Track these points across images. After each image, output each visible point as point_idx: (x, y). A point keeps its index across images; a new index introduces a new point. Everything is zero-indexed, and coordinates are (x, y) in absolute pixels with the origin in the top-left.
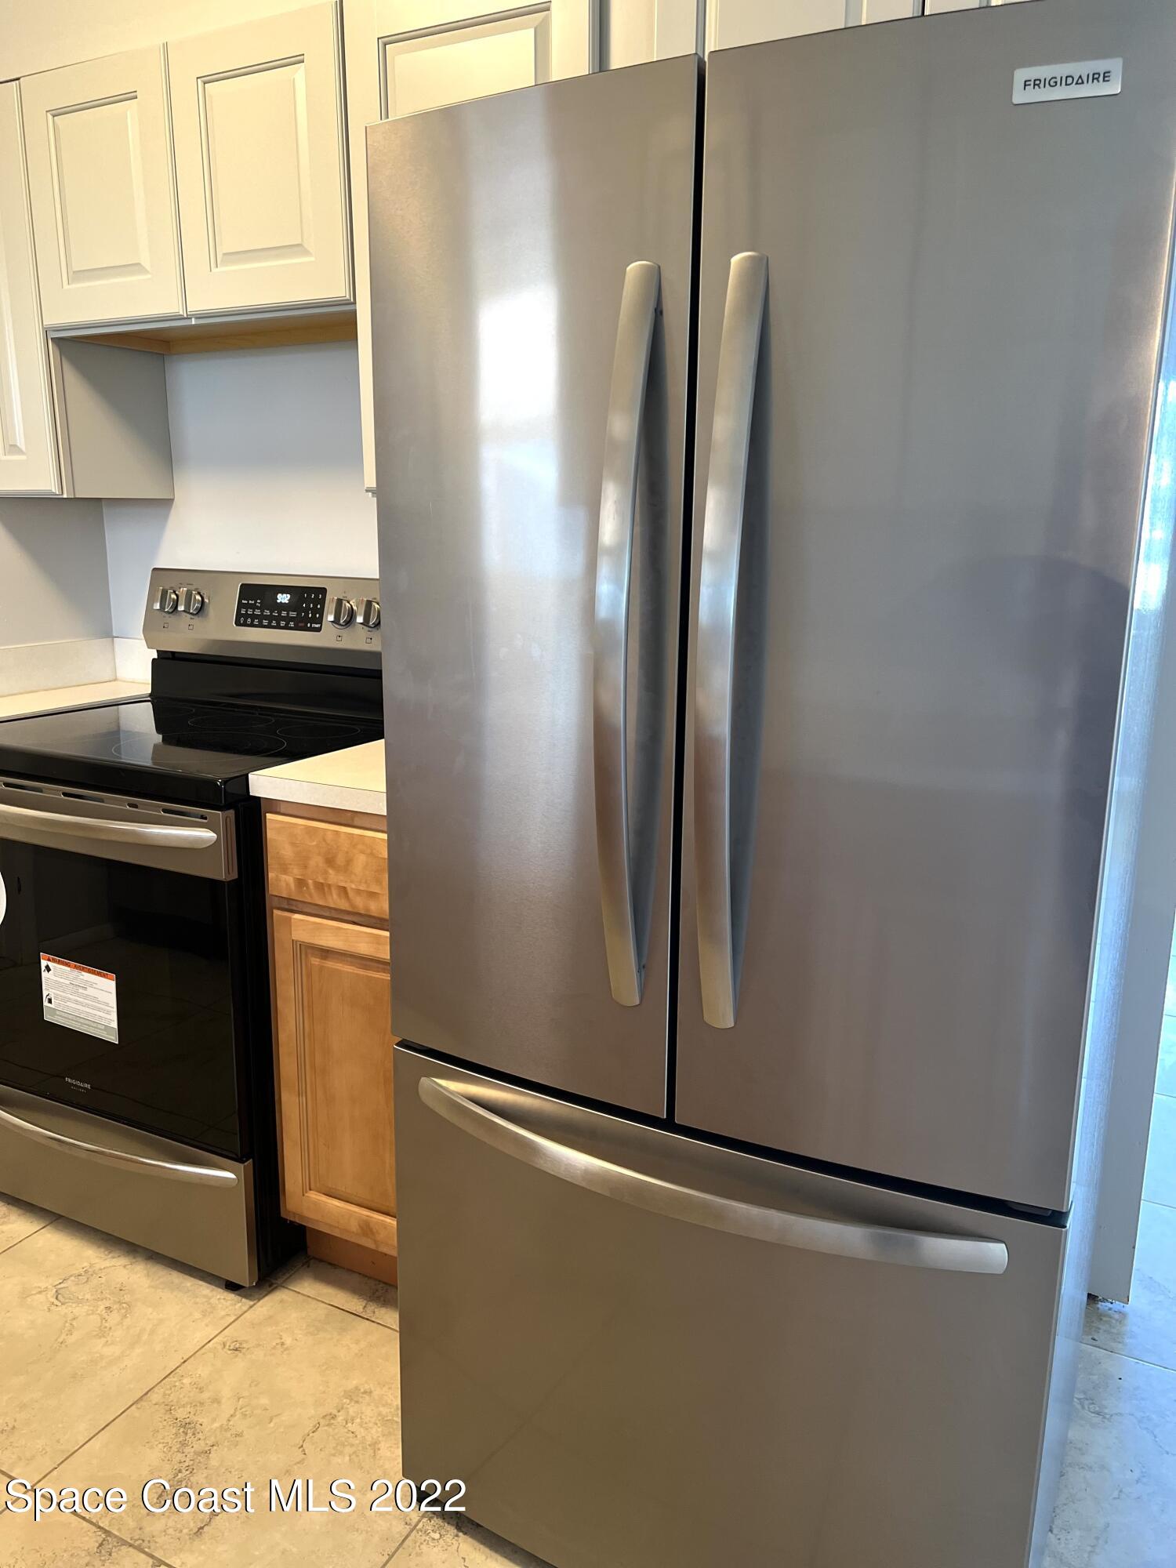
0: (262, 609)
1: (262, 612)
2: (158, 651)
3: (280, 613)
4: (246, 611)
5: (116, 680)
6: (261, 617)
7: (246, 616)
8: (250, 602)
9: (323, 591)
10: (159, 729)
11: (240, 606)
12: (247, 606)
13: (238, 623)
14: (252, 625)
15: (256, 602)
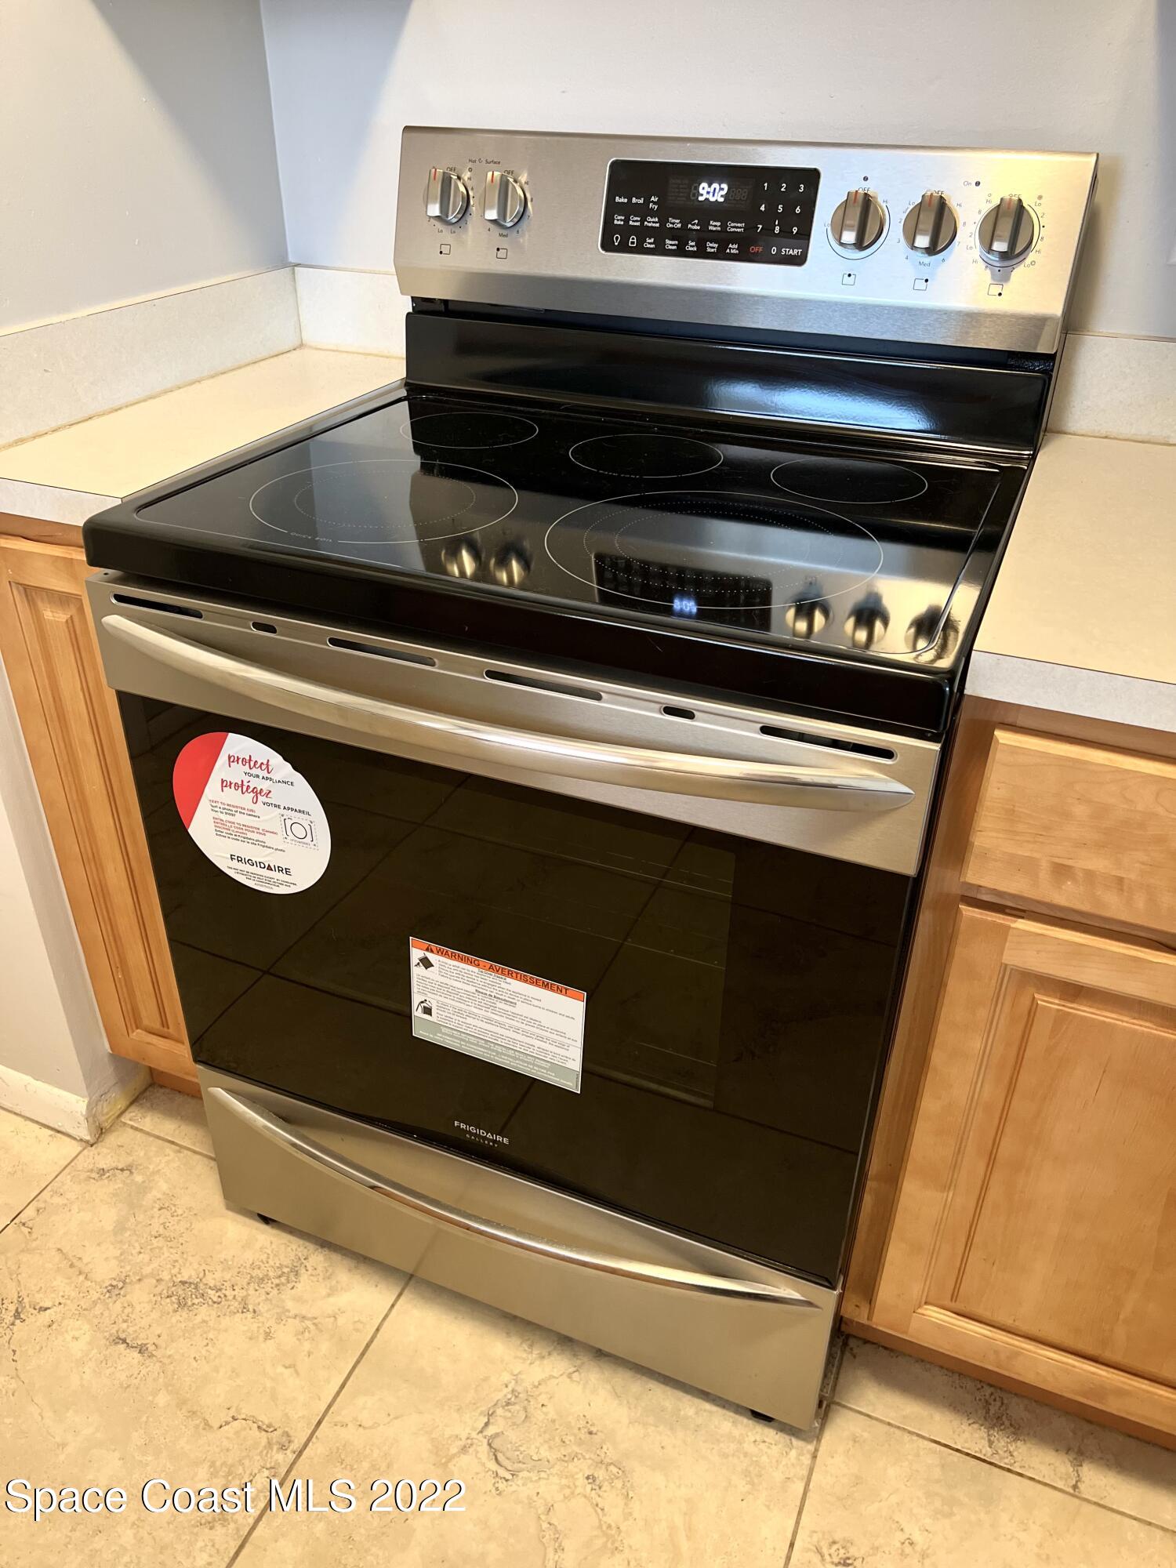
0: (663, 215)
1: (663, 221)
2: (413, 298)
3: (704, 224)
4: (626, 221)
5: (301, 346)
6: (660, 235)
7: (627, 230)
8: (634, 200)
9: (811, 177)
10: (417, 448)
11: (611, 209)
12: (628, 210)
13: (607, 245)
14: (640, 250)
15: (647, 201)
